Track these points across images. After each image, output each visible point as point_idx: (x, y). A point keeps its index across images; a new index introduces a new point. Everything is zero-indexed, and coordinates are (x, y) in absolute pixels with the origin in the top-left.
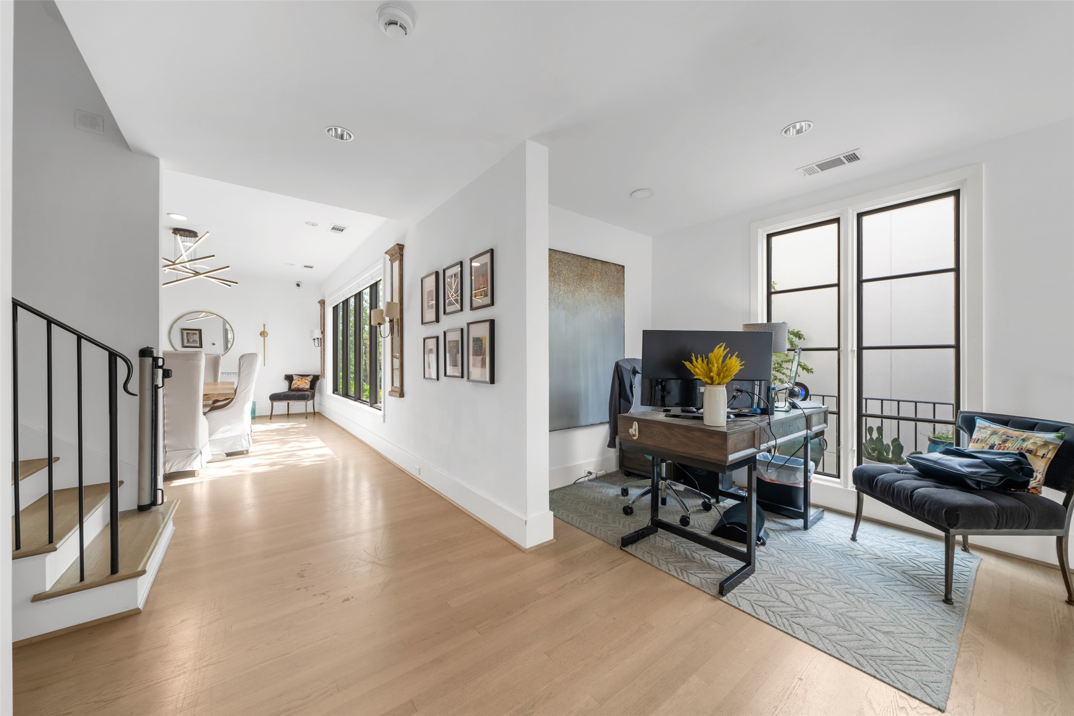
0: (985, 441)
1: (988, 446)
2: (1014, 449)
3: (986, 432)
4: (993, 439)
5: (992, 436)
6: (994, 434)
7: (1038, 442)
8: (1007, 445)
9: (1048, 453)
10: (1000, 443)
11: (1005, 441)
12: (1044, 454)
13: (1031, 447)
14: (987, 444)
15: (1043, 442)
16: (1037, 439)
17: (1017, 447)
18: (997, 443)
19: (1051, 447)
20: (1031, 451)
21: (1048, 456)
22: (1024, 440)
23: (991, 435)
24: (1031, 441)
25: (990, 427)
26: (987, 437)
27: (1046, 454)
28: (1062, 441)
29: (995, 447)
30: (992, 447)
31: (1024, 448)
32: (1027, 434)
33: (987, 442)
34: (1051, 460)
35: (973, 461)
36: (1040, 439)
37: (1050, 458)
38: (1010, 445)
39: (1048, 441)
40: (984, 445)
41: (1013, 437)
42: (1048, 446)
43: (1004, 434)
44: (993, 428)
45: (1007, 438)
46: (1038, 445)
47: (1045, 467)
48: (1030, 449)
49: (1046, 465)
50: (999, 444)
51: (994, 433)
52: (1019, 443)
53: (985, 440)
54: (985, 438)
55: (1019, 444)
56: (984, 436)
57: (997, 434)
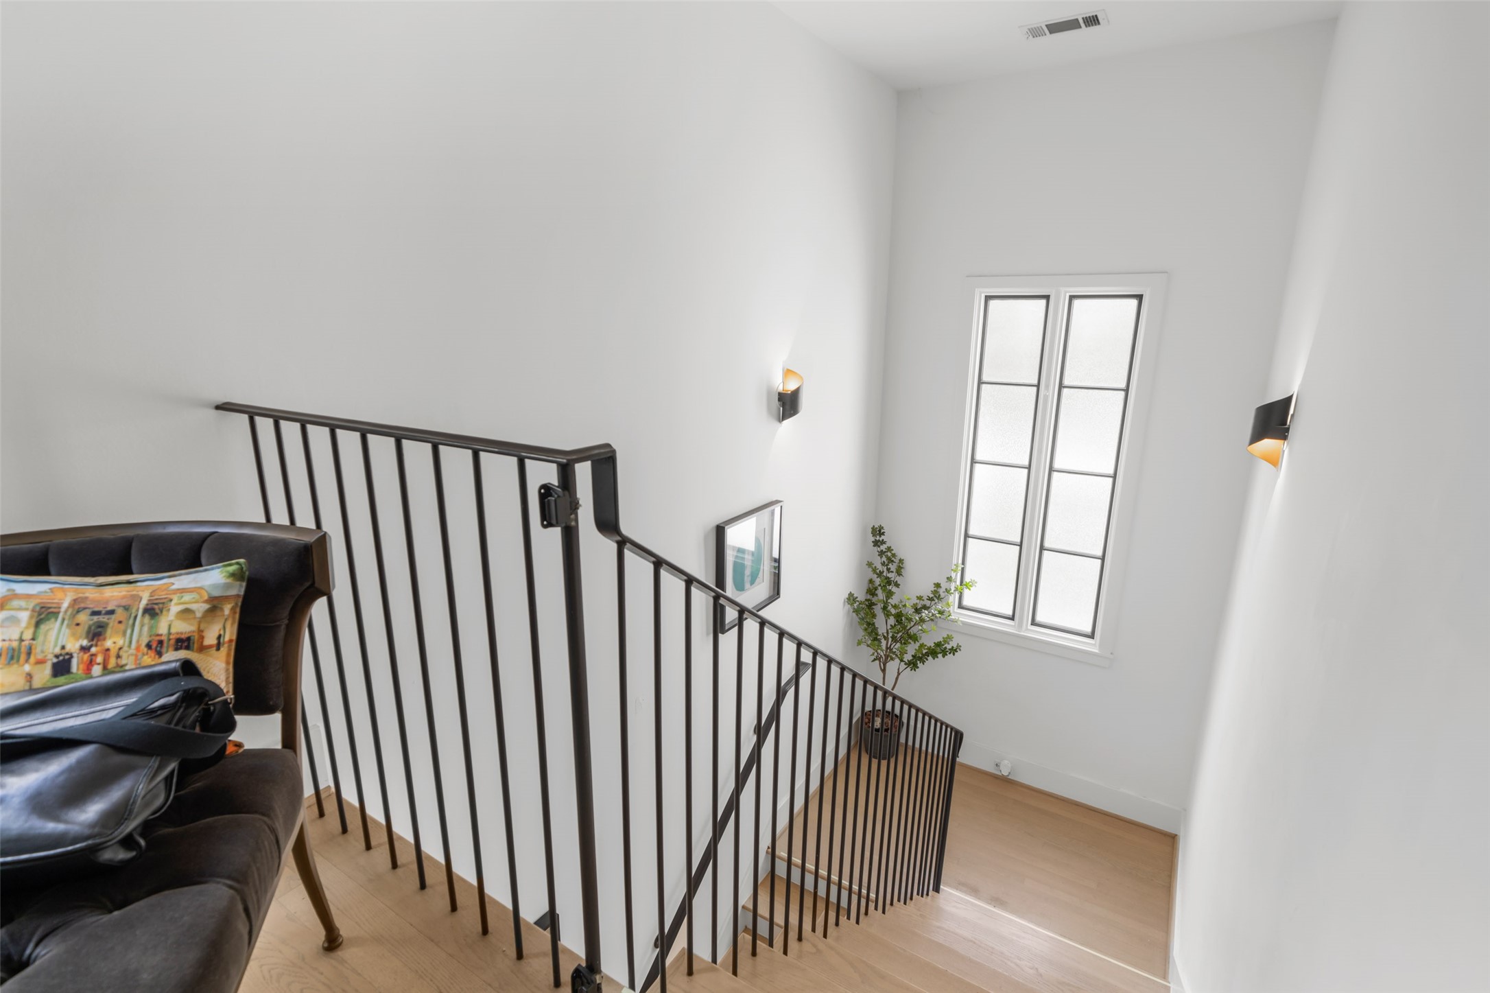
0: (29, 654)
1: (47, 670)
2: (138, 649)
3: (14, 620)
4: (52, 635)
5: (43, 627)
6: (47, 619)
7: (194, 607)
8: (108, 643)
9: (224, 628)
10: (85, 643)
11: (96, 633)
12: (219, 637)
13: (183, 628)
14: (40, 662)
15: (206, 602)
16: (187, 597)
17: (145, 641)
18: (73, 646)
19: (227, 609)
20: (188, 639)
21: (227, 638)
22: (152, 611)
23: (37, 624)
24: (175, 609)
25: (16, 596)
26: (28, 635)
27: (222, 632)
28: (244, 584)
29: (74, 662)
30: (62, 667)
31: (164, 638)
32: (146, 587)
33: (37, 654)
34: (234, 644)
35: (70, 769)
36: (194, 595)
37: (231, 641)
38: (120, 642)
39: (216, 593)
40: (27, 668)
41: (112, 612)
42: (222, 610)
43: (78, 606)
44: (28, 597)
45: (96, 618)
46: (199, 615)
47: (227, 670)
48: (183, 636)
49: (228, 663)
50: (84, 649)
51: (44, 614)
52: (142, 625)
53: (24, 650)
54: (21, 640)
55: (146, 629)
56: (16, 636)
57: (56, 614)
